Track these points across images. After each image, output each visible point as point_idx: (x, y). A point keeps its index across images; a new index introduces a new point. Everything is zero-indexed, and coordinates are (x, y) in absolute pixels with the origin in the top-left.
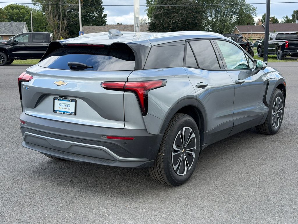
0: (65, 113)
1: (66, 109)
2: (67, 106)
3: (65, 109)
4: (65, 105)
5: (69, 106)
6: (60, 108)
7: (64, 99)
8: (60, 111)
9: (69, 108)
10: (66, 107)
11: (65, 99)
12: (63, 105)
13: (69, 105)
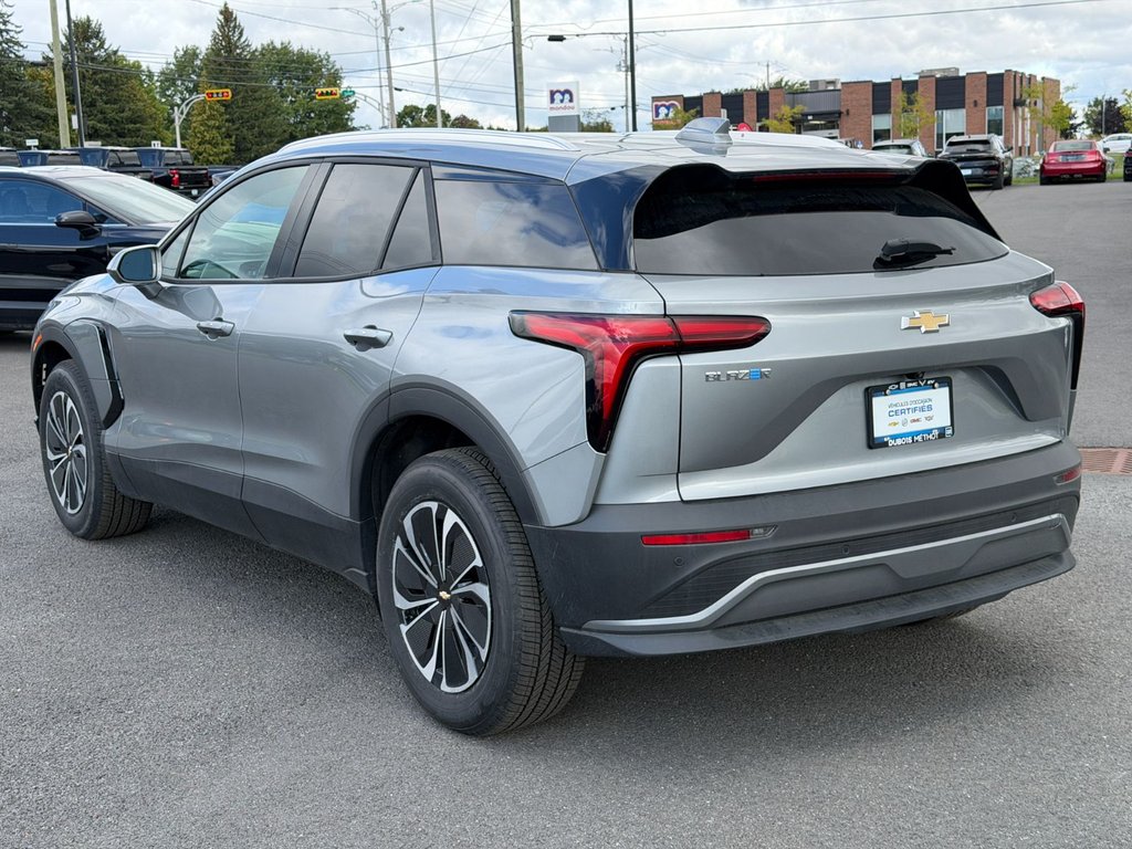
0: (919, 438)
1: (918, 420)
2: (922, 410)
3: (914, 421)
4: (914, 406)
5: (930, 408)
6: (895, 424)
7: (910, 385)
8: (894, 437)
9: (927, 414)
10: (917, 415)
11: (914, 384)
12: (903, 412)
13: (926, 404)
